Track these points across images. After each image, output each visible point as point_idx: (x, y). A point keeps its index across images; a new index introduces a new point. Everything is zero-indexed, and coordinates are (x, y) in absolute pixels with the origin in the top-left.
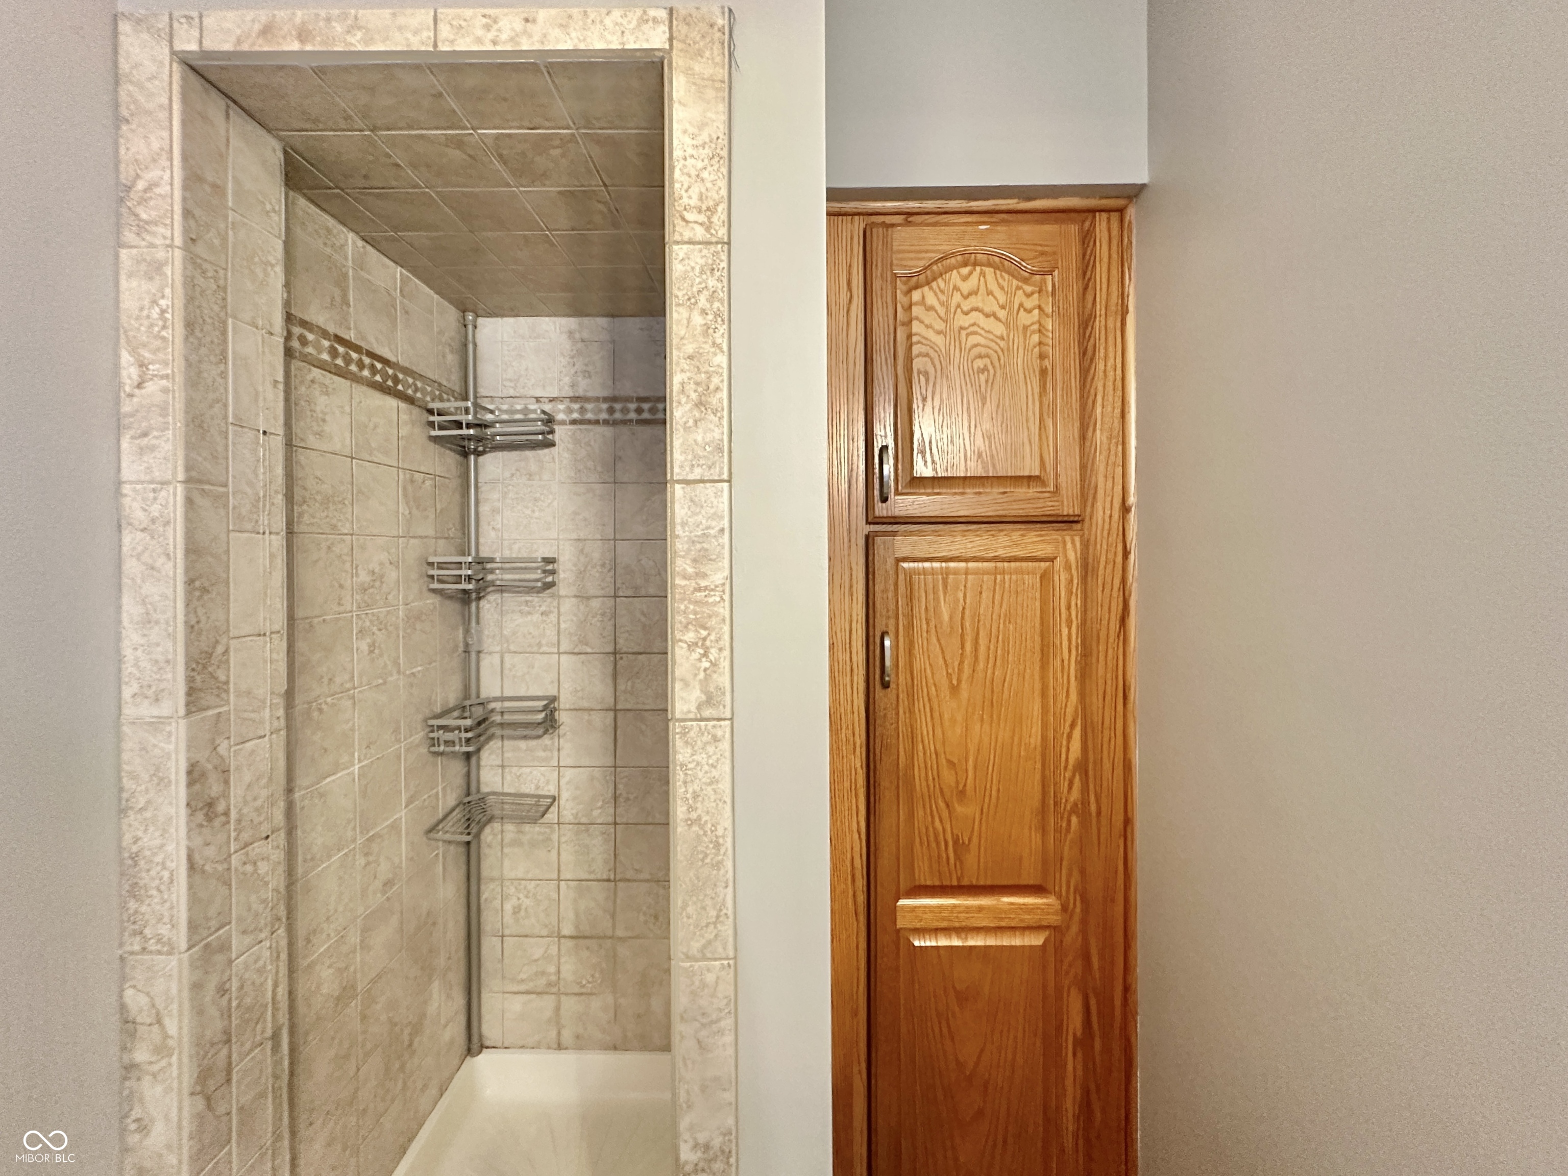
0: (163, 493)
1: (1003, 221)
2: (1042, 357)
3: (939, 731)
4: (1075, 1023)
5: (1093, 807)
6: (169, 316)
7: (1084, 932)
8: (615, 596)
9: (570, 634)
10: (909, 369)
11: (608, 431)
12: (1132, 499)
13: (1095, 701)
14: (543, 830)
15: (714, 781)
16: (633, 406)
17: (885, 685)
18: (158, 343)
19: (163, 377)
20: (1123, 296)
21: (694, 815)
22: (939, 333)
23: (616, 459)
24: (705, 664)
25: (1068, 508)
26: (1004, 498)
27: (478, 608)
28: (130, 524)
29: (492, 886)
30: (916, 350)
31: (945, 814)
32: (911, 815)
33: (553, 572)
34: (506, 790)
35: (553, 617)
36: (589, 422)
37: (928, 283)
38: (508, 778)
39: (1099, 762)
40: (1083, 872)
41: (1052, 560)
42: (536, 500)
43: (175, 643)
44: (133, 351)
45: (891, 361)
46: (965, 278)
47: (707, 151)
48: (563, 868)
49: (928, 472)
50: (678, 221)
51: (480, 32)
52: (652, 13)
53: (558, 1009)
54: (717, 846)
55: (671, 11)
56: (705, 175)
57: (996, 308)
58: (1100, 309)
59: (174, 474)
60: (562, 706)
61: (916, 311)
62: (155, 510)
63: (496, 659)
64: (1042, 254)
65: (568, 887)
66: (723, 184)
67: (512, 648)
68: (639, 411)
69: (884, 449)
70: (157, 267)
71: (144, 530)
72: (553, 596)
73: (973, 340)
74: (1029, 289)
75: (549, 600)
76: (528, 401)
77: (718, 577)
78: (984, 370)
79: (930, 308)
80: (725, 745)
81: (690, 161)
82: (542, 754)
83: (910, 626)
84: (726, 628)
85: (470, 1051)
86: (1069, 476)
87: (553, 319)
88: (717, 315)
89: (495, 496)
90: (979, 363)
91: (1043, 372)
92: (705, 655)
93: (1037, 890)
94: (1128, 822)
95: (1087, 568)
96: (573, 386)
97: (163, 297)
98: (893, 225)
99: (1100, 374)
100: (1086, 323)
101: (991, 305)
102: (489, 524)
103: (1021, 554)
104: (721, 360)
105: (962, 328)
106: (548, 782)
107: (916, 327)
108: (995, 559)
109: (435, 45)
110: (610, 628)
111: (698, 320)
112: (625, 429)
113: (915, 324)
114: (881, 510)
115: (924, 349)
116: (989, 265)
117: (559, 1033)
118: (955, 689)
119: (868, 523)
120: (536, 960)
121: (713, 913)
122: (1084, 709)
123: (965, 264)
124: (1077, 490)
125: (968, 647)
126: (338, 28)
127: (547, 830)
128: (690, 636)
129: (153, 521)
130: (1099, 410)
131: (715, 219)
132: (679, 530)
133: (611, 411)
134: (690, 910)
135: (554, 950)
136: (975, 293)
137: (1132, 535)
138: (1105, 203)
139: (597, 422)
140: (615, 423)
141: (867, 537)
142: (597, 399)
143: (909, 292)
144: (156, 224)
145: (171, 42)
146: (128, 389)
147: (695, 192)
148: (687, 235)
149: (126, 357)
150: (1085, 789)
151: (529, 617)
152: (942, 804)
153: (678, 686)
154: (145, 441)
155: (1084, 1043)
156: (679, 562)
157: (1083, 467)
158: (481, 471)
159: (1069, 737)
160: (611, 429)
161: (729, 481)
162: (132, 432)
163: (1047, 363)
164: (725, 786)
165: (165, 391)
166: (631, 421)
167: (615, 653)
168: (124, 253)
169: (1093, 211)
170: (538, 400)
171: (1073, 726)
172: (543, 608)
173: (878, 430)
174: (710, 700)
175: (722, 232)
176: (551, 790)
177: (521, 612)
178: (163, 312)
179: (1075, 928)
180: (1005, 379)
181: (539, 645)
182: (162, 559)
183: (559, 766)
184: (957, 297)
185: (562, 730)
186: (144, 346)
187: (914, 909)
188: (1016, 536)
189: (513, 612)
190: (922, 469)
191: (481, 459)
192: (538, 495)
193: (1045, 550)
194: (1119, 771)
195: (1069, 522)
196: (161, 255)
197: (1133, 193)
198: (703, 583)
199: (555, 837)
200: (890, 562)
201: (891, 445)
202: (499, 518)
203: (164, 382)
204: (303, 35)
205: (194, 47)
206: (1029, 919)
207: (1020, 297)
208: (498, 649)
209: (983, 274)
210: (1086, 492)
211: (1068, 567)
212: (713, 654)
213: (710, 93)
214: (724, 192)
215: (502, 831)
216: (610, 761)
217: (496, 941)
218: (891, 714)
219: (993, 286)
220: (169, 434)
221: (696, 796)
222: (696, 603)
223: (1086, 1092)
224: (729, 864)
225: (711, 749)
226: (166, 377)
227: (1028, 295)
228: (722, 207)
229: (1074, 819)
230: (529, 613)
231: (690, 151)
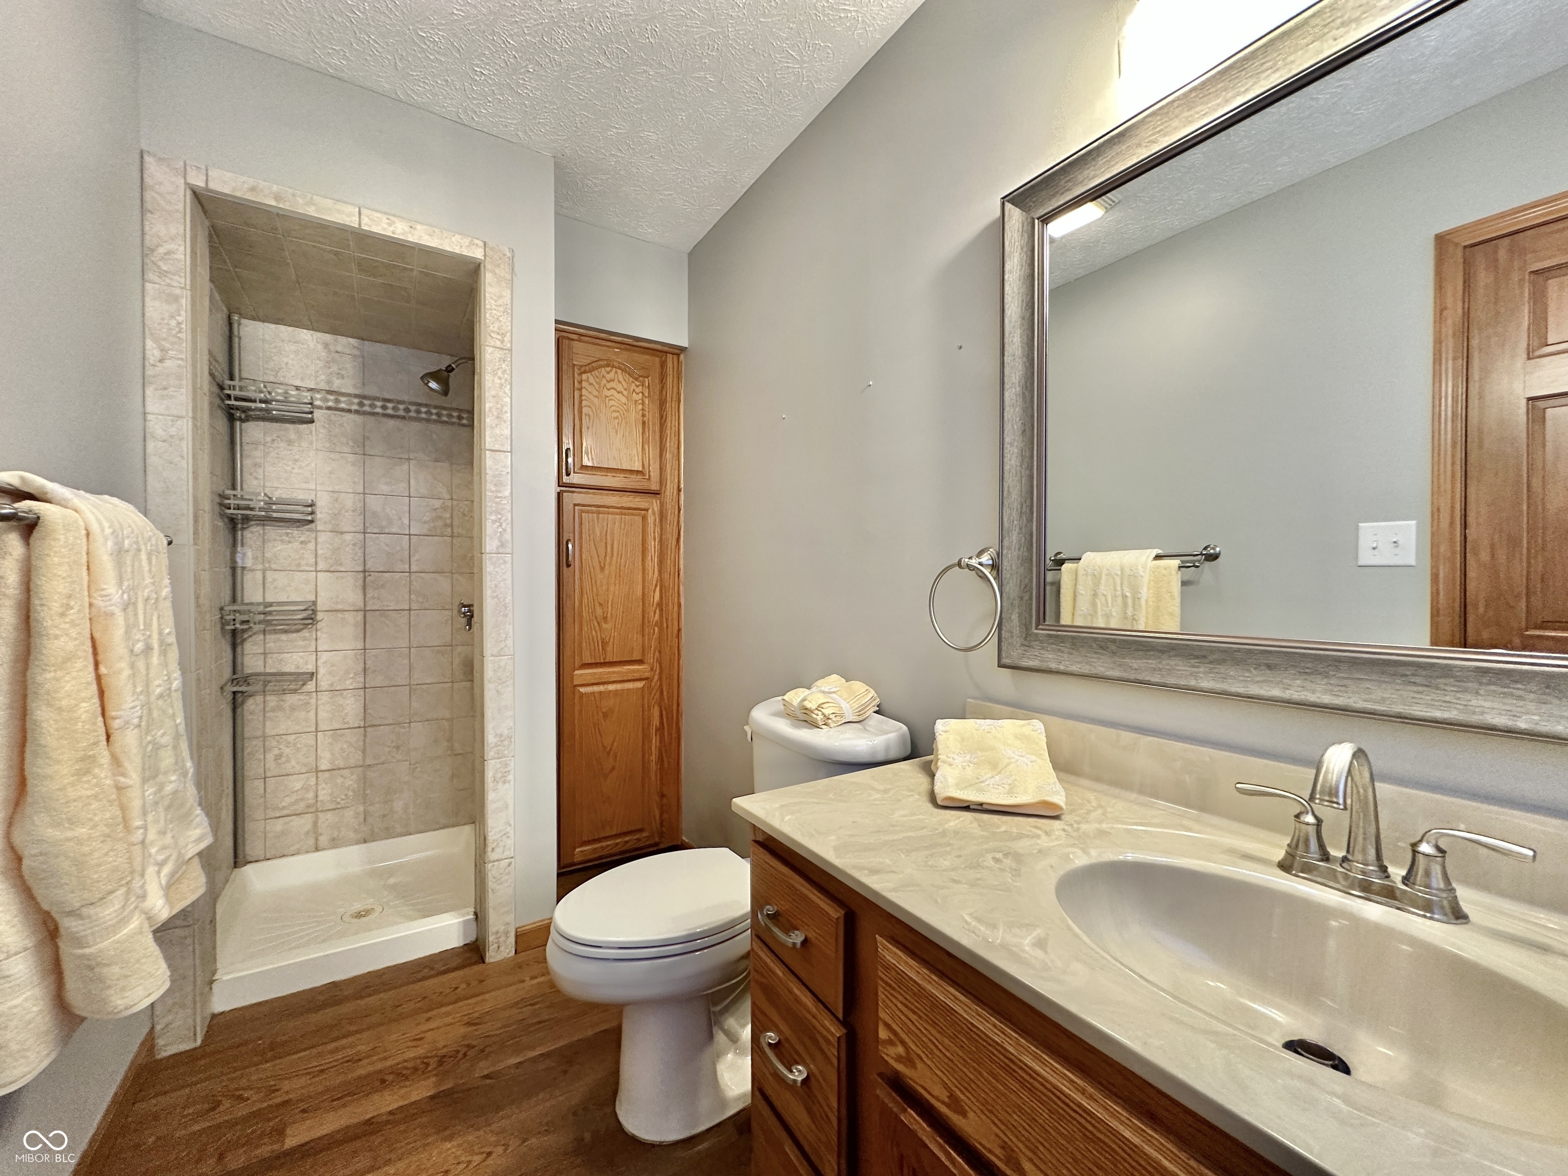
0: (179, 422)
1: (626, 349)
2: (643, 416)
3: (595, 590)
4: (656, 721)
5: (665, 625)
6: (184, 326)
7: (660, 679)
8: (364, 533)
9: (326, 558)
10: (580, 412)
11: (358, 419)
12: (682, 486)
13: (666, 576)
14: (302, 698)
15: (505, 580)
16: (379, 404)
17: (568, 566)
18: (176, 340)
19: (179, 359)
20: (679, 394)
21: (495, 594)
22: (596, 397)
23: (365, 438)
24: (500, 530)
25: (654, 487)
26: (626, 480)
27: (242, 536)
28: (153, 437)
29: (254, 742)
30: (584, 403)
31: (597, 628)
32: (581, 629)
33: (312, 513)
34: (268, 670)
35: (311, 546)
36: (343, 410)
37: (590, 371)
38: (269, 661)
39: (667, 605)
40: (660, 652)
41: (647, 510)
42: (296, 460)
43: (188, 505)
44: (156, 340)
45: (572, 407)
46: (608, 373)
47: (502, 309)
48: (319, 722)
49: (590, 464)
50: (489, 337)
51: (385, 226)
52: (476, 241)
53: (315, 824)
54: (506, 607)
55: (485, 243)
56: (501, 319)
57: (622, 390)
58: (669, 399)
59: (187, 414)
60: (318, 609)
61: (584, 384)
62: (173, 431)
63: (259, 575)
64: (643, 368)
65: (325, 735)
66: (509, 324)
67: (273, 566)
68: (384, 407)
69: (567, 450)
70: (176, 299)
71: (164, 441)
72: (310, 530)
73: (612, 403)
74: (638, 383)
75: (308, 533)
76: (289, 388)
77: (507, 493)
78: (617, 418)
79: (591, 384)
80: (509, 565)
81: (494, 312)
82: (301, 643)
83: (581, 538)
84: (509, 515)
85: (236, 865)
86: (655, 474)
87: (312, 332)
88: (506, 380)
89: (258, 453)
90: (615, 414)
91: (644, 423)
92: (501, 525)
93: (640, 662)
94: (679, 630)
95: (662, 516)
96: (329, 382)
97: (179, 315)
98: (573, 340)
99: (669, 427)
100: (662, 404)
101: (620, 388)
102: (251, 474)
103: (634, 506)
104: (508, 400)
105: (606, 397)
106: (306, 663)
107: (584, 392)
108: (622, 508)
109: (360, 224)
110: (360, 554)
111: (497, 381)
112: (372, 418)
113: (584, 390)
114: (565, 479)
115: (588, 404)
116: (619, 368)
117: (317, 839)
118: (602, 569)
119: (559, 486)
120: (297, 791)
121: (504, 636)
122: (661, 580)
123: (608, 366)
124: (658, 480)
125: (609, 549)
126: (301, 201)
127: (307, 697)
128: (493, 517)
129: (171, 436)
130: (668, 444)
131: (506, 339)
132: (488, 471)
133: (361, 404)
134: (493, 635)
135: (313, 781)
136: (613, 380)
137: (682, 502)
138: (671, 350)
139: (349, 411)
140: (365, 413)
141: (559, 493)
142: (349, 395)
143: (581, 374)
144: (174, 274)
145: (185, 178)
146: (151, 362)
147: (496, 325)
148: (492, 343)
149: (149, 343)
150: (661, 615)
151: (290, 545)
152: (596, 624)
153: (488, 538)
154: (166, 392)
155: (660, 729)
156: (488, 484)
157: (661, 469)
158: (244, 434)
159: (654, 592)
160: (361, 417)
161: (511, 452)
162: (155, 386)
163: (645, 419)
164: (509, 582)
165: (179, 366)
166: (378, 414)
167: (364, 571)
168: (148, 286)
169: (666, 352)
170: (298, 388)
171: (656, 586)
172: (302, 539)
173: (565, 440)
174: (502, 545)
175: (509, 345)
176: (310, 668)
177: (282, 541)
178: (179, 324)
179: (656, 678)
180: (626, 423)
181: (299, 565)
182: (179, 459)
183: (316, 651)
184: (604, 381)
185: (319, 625)
186: (165, 339)
187: (581, 675)
188: (631, 498)
189: (275, 540)
190: (586, 462)
191: (244, 425)
192: (297, 457)
193: (643, 505)
194: (676, 609)
195: (656, 493)
196: (177, 291)
197: (682, 349)
198: (499, 495)
199: (313, 701)
200: (571, 506)
201: (572, 448)
202: (260, 471)
203: (180, 362)
204: (277, 198)
205: (202, 184)
206: (637, 675)
207: (633, 387)
208: (260, 567)
209: (616, 372)
210: (662, 481)
211: (654, 513)
212: (504, 525)
213: (503, 284)
214: (509, 328)
215: (264, 702)
216: (360, 645)
217: (259, 784)
218: (571, 580)
219: (621, 379)
220: (183, 390)
221: (496, 586)
222: (497, 503)
223: (660, 751)
224: (511, 615)
225: (503, 566)
226: (182, 359)
227: (637, 386)
228: (508, 335)
229: (656, 629)
230: (290, 542)
231: (494, 307)
